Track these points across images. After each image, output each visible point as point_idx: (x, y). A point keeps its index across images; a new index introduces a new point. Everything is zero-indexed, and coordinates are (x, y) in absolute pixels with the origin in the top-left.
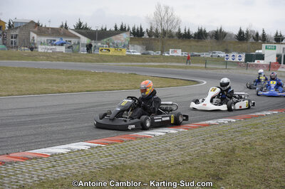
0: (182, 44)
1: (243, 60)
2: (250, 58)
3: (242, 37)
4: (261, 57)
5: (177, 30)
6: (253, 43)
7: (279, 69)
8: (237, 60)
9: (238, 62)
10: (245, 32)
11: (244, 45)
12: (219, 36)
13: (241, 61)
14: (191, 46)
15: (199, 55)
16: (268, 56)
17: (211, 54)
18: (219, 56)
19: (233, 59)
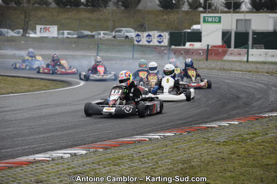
0: (65, 16)
1: (166, 42)
2: (178, 39)
3: (169, 2)
6: (186, 12)
7: (226, 58)
8: (155, 42)
9: (155, 47)
11: (173, 17)
13: (162, 44)
14: (80, 20)
15: (93, 36)
16: (207, 35)
17: (114, 33)
18: (127, 37)
19: (149, 42)
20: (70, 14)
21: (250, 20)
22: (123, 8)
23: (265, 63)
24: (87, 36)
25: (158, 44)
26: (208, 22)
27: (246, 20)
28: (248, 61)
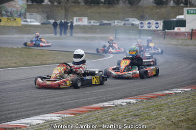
0: (89, 11)
1: (161, 27)
2: (168, 25)
4: (182, 23)
8: (153, 27)
9: (154, 31)
11: (163, 10)
13: (158, 29)
14: (100, 13)
15: (110, 24)
16: (190, 22)
18: (133, 24)
19: (149, 27)
20: (93, 9)
22: (129, 5)
24: (106, 24)
25: (156, 29)
26: (190, 13)
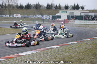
1: (51, 19)
2: (54, 18)
3: (49, 7)
4: (60, 17)
5: (16, 5)
6: (54, 10)
7: (69, 23)
8: (48, 19)
9: (49, 20)
10: (50, 5)
11: (50, 11)
12: (38, 7)
13: (50, 19)
14: (23, 12)
15: (29, 17)
17: (34, 16)
18: (38, 17)
20: (20, 11)
21: (73, 12)
23: (81, 24)
24: (27, 17)
25: (49, 19)
26: (63, 13)
27: (72, 12)
28: (76, 24)
